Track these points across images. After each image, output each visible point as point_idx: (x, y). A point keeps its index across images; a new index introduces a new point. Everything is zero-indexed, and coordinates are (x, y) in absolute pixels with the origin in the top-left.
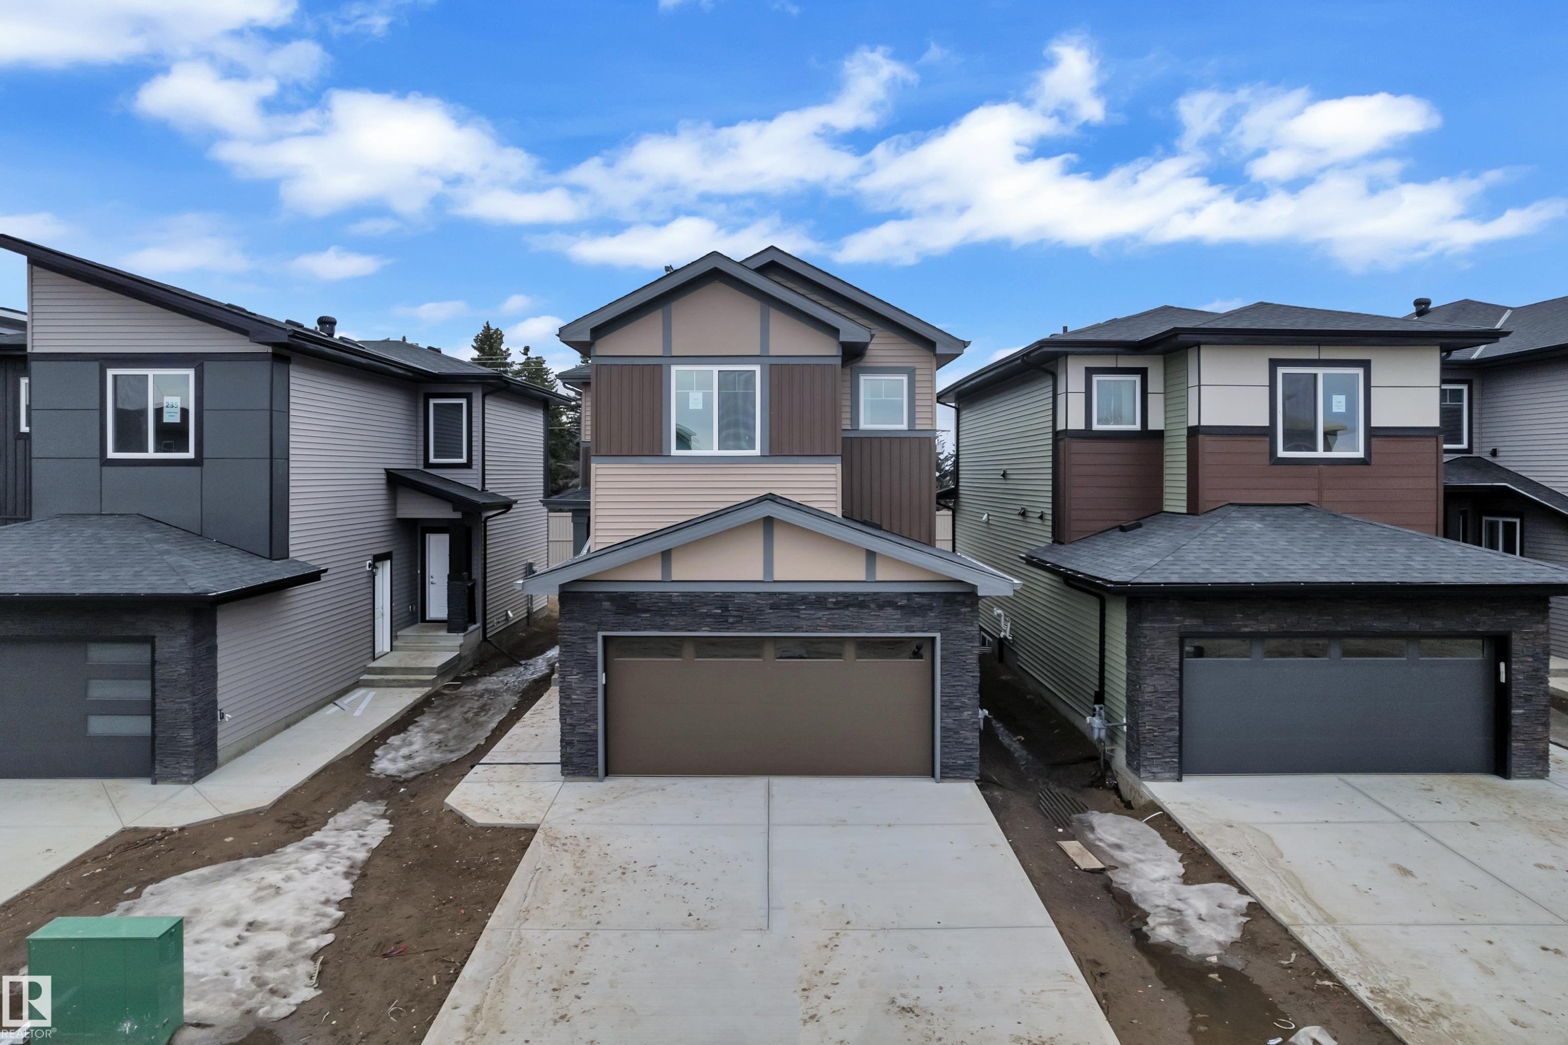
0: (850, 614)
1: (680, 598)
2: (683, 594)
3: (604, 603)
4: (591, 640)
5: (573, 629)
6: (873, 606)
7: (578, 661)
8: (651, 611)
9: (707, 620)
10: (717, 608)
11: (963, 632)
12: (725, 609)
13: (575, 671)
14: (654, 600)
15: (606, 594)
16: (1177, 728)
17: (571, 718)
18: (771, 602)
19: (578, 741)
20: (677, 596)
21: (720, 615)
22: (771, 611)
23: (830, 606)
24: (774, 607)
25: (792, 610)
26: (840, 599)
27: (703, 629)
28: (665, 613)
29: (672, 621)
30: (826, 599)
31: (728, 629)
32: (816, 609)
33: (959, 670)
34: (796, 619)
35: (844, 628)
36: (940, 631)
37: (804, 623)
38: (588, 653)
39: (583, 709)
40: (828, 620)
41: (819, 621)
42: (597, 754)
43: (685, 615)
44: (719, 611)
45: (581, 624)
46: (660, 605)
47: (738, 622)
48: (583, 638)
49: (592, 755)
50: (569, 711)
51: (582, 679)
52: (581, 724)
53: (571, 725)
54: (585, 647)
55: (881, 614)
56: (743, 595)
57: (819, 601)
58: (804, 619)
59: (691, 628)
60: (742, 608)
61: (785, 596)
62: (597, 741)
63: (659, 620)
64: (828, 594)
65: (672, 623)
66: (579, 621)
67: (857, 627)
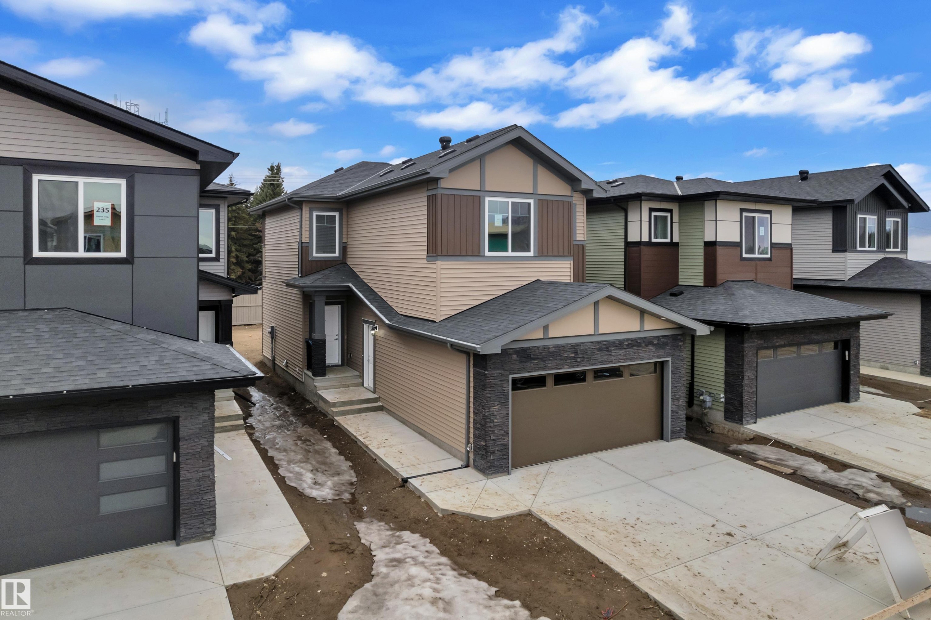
0: (633, 351)
1: (554, 349)
2: (556, 347)
3: (514, 356)
4: (505, 382)
5: (495, 375)
6: (643, 345)
7: (498, 396)
8: (539, 358)
9: (567, 361)
10: (572, 353)
11: (680, 356)
12: (576, 353)
13: (496, 403)
14: (541, 351)
15: (514, 350)
16: (755, 396)
17: (494, 436)
18: (598, 347)
19: (498, 450)
20: (553, 347)
21: (574, 357)
22: (598, 352)
23: (625, 347)
24: (600, 350)
25: (608, 351)
26: (630, 342)
27: (565, 367)
28: (546, 359)
29: (549, 363)
30: (623, 343)
31: (578, 366)
32: (619, 349)
33: (678, 377)
34: (610, 356)
35: (631, 360)
36: (671, 356)
37: (613, 358)
38: (504, 390)
39: (501, 428)
40: (624, 355)
41: (620, 356)
42: (508, 457)
43: (556, 360)
44: (573, 355)
45: (500, 371)
46: (543, 354)
47: (582, 361)
48: (501, 381)
49: (505, 459)
50: (493, 431)
51: (500, 408)
52: (499, 439)
53: (494, 440)
54: (502, 387)
55: (647, 349)
56: (585, 344)
57: (619, 345)
58: (614, 356)
59: (559, 367)
60: (585, 352)
61: (605, 343)
62: (508, 448)
63: (542, 364)
64: (624, 340)
65: (549, 365)
66: (498, 369)
67: (636, 358)
